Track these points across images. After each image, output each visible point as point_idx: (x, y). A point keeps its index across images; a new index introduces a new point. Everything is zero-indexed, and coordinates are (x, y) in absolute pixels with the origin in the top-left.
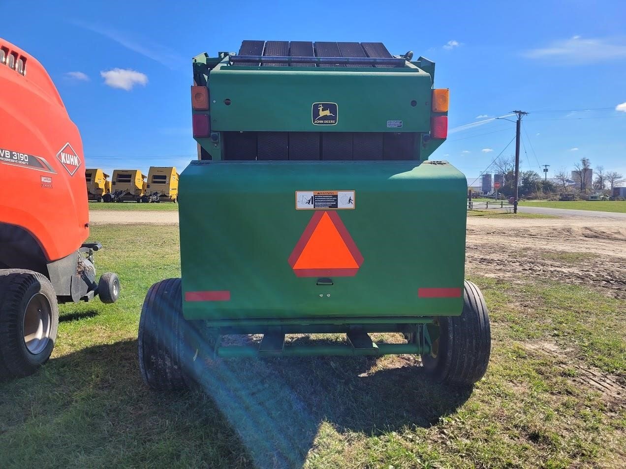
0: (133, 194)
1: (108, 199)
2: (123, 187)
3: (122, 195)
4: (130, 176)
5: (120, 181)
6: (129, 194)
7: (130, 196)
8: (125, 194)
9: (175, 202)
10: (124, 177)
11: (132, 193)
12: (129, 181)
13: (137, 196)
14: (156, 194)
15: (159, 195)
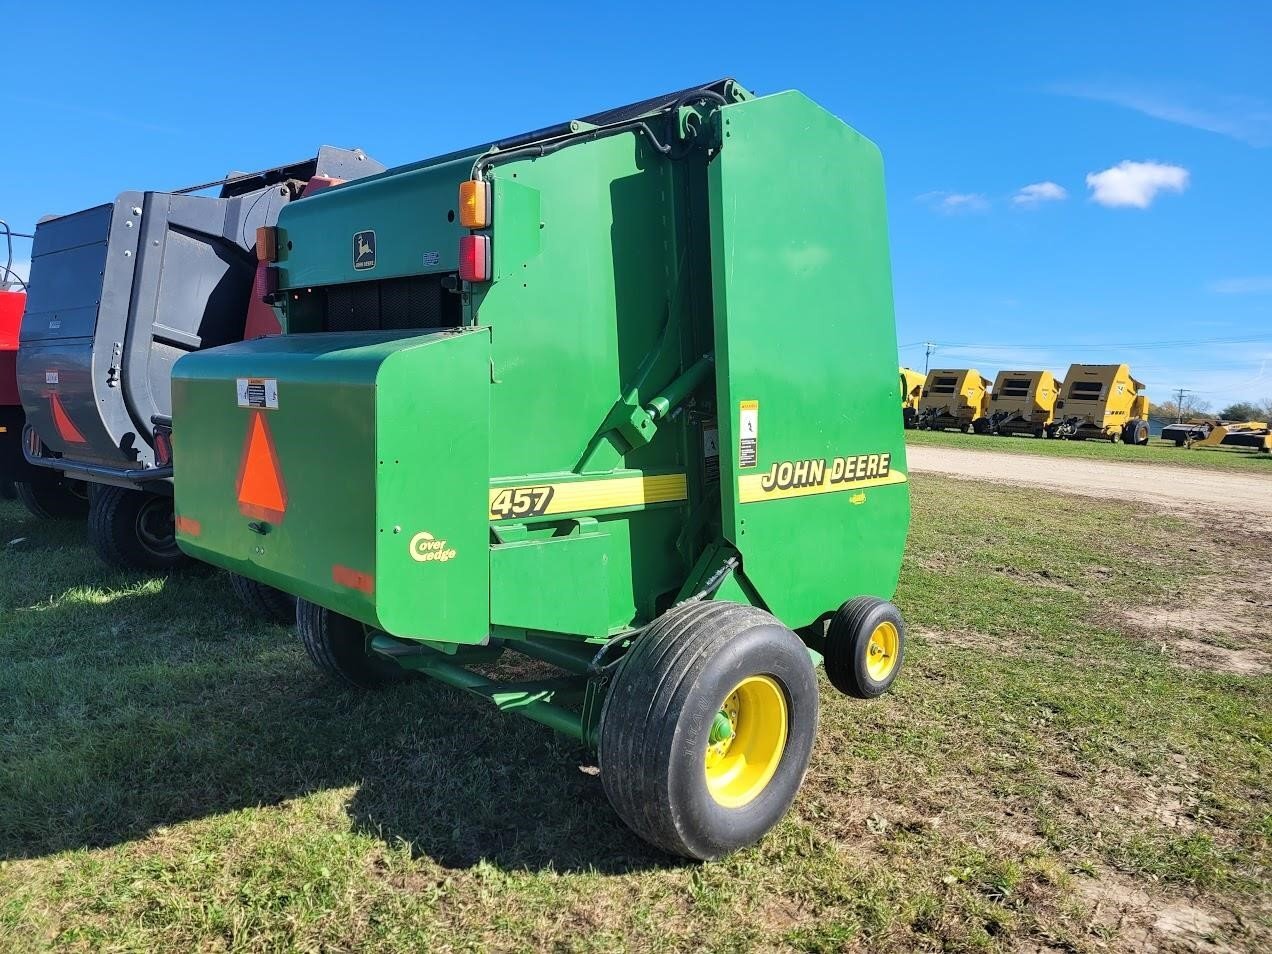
0: (1029, 419)
1: (981, 427)
2: (1009, 404)
3: (1006, 421)
4: (1027, 384)
5: (1009, 393)
6: (1019, 419)
7: (1023, 424)
8: (1012, 418)
9: (1113, 442)
10: (1017, 385)
11: (1027, 417)
12: (1025, 394)
13: (1036, 424)
14: (1072, 422)
15: (1078, 424)
